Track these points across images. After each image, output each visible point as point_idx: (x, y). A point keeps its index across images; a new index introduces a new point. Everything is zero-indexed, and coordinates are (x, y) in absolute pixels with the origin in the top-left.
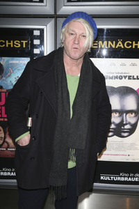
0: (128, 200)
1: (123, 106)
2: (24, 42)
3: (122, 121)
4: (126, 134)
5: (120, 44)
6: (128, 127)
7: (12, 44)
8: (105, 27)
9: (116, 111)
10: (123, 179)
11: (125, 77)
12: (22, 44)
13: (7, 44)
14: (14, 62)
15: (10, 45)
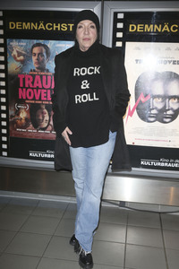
0: (172, 188)
1: (166, 91)
2: (71, 25)
3: (165, 106)
4: (168, 120)
5: (166, 28)
6: (170, 112)
7: (59, 27)
8: (155, 10)
9: (158, 96)
10: (163, 164)
11: (170, 62)
12: (68, 27)
13: (55, 27)
14: (60, 45)
15: (57, 29)
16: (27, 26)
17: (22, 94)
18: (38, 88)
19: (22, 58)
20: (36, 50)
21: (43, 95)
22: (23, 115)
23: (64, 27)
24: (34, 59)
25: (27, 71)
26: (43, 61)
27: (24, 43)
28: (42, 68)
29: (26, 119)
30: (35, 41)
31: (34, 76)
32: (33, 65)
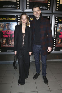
16: (4, 19)
17: (4, 36)
18: (8, 34)
19: (3, 27)
20: (7, 25)
21: (9, 36)
22: (4, 41)
23: (14, 19)
24: (6, 27)
25: (5, 30)
26: (9, 28)
27: (3, 23)
28: (9, 29)
29: (5, 42)
30: (7, 23)
31: (7, 31)
32: (6, 28)
